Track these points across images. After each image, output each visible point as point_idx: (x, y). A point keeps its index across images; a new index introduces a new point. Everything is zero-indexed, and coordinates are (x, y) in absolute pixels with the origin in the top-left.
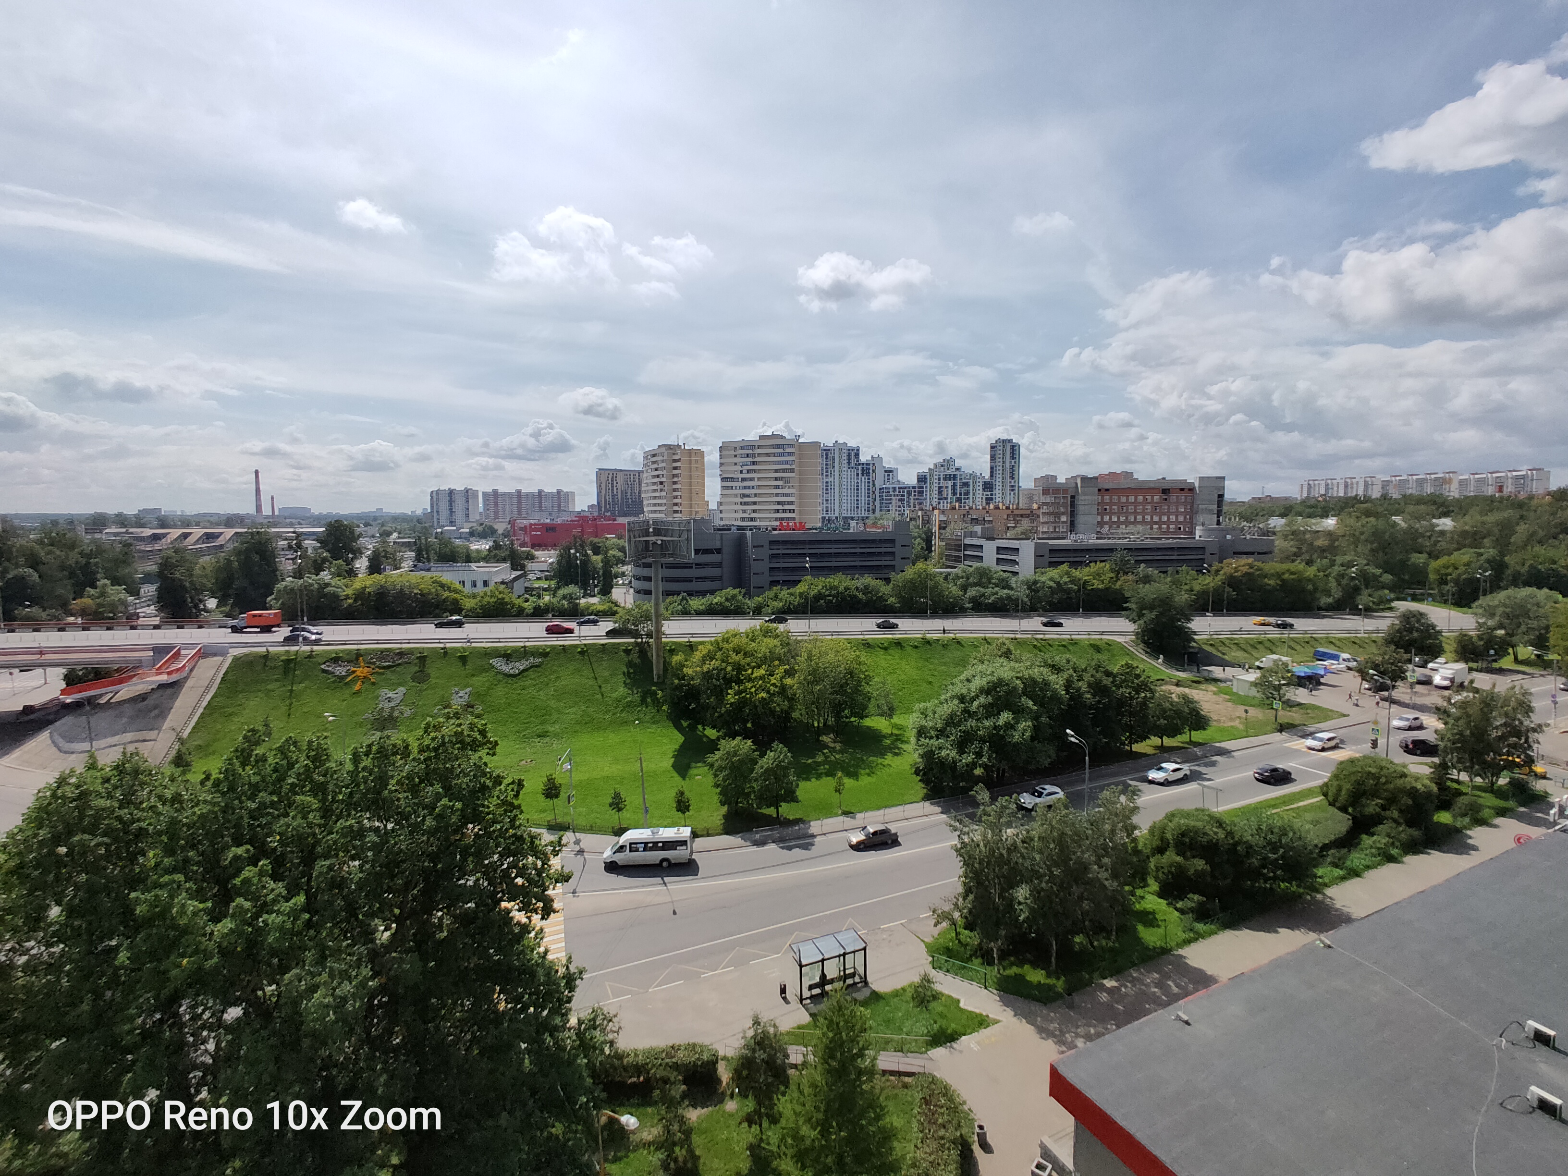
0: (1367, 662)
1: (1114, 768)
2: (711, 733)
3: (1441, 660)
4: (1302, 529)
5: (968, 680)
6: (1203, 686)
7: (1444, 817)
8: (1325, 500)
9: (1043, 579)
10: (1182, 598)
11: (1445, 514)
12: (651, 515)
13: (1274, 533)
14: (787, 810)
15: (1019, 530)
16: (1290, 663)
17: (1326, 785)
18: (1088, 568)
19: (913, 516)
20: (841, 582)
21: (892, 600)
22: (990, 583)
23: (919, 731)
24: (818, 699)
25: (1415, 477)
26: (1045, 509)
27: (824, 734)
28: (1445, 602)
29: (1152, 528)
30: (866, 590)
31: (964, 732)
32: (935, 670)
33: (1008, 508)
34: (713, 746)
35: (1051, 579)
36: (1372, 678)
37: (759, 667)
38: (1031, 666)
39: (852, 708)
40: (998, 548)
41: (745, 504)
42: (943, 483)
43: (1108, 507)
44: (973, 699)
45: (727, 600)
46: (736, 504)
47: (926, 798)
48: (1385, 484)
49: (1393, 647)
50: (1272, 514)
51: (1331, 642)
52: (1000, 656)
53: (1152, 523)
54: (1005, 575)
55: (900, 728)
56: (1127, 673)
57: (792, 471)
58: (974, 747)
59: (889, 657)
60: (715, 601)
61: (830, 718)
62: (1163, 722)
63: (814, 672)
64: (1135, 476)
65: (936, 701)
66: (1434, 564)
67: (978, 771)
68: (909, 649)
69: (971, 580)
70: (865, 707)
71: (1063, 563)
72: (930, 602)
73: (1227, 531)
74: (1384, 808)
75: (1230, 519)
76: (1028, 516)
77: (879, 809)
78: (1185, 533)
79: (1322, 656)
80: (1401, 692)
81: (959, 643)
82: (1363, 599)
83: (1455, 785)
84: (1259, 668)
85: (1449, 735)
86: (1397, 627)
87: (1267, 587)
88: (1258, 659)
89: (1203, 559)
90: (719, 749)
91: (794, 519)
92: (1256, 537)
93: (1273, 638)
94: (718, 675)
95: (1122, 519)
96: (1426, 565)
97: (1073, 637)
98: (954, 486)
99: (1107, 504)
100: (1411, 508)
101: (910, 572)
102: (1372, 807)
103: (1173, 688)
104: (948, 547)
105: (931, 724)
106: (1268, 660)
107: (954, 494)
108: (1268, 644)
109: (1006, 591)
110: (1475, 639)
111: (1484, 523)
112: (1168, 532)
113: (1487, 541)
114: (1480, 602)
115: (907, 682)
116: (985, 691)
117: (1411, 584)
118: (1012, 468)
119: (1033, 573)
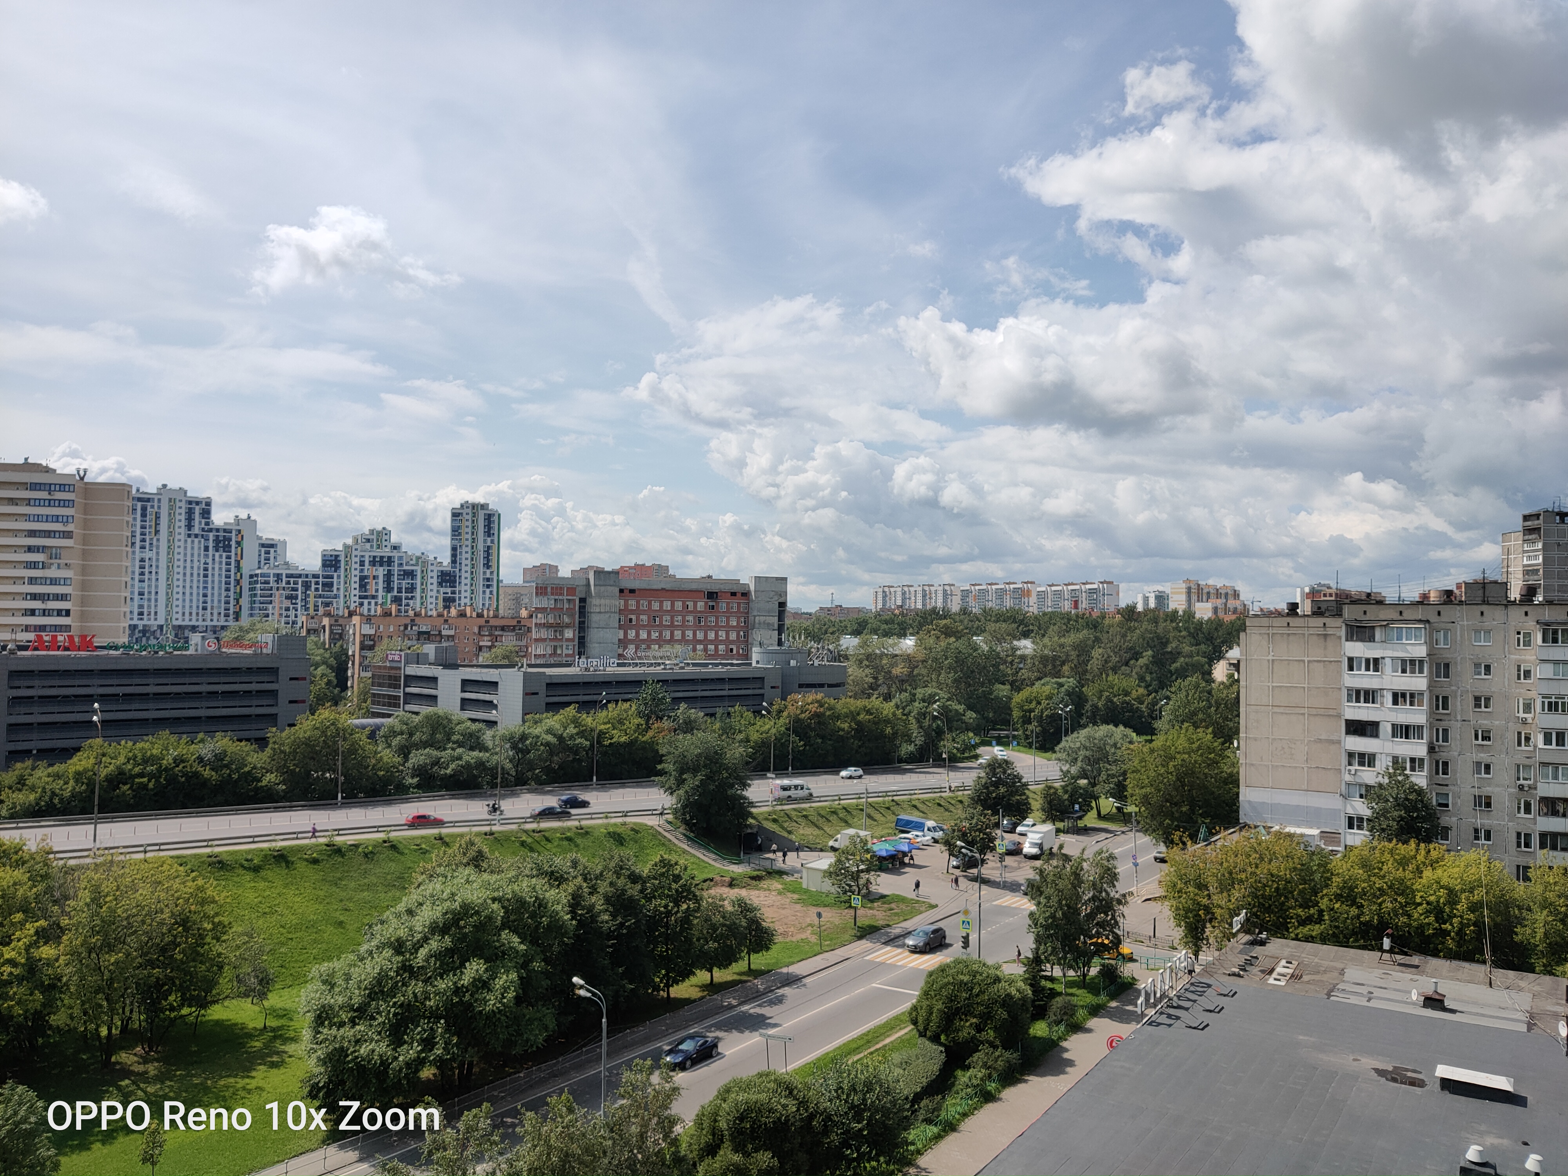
0: (954, 831)
1: (642, 1031)
3: (1029, 821)
4: (878, 651)
5: (410, 912)
6: (764, 884)
7: (1040, 1029)
8: (902, 614)
9: (537, 730)
10: (736, 752)
11: (1026, 635)
13: (846, 657)
15: (498, 651)
16: (869, 839)
17: (915, 1008)
18: (605, 713)
19: (314, 626)
20: (166, 748)
21: (270, 778)
22: (449, 740)
23: (319, 1017)
24: (111, 980)
25: (994, 587)
26: (540, 618)
27: (122, 1048)
28: (1030, 746)
29: (694, 650)
30: (219, 761)
31: (402, 1006)
32: (350, 899)
33: (480, 615)
35: (549, 731)
36: (960, 852)
38: (517, 877)
39: (183, 990)
40: (464, 681)
42: (368, 570)
43: (634, 617)
44: (418, 946)
47: (330, 1139)
48: (965, 594)
49: (980, 808)
50: (843, 631)
51: (915, 806)
52: (467, 865)
53: (696, 641)
54: (474, 727)
55: (285, 1014)
56: (663, 874)
57: (67, 535)
58: (419, 1031)
59: (262, 885)
61: (135, 1016)
62: (712, 945)
63: (108, 923)
64: (671, 572)
65: (352, 957)
66: (1018, 698)
67: (427, 1073)
68: (301, 866)
69: (417, 737)
70: (210, 984)
71: (568, 704)
72: (342, 779)
73: (791, 654)
74: (979, 1029)
75: (794, 638)
76: (514, 628)
78: (739, 656)
79: (904, 827)
80: (991, 868)
81: (394, 847)
82: (947, 746)
83: (1049, 985)
84: (834, 849)
85: (1041, 920)
86: (984, 781)
87: (841, 733)
88: (831, 837)
89: (763, 695)
91: (68, 628)
92: (825, 663)
93: (849, 805)
95: (655, 635)
96: (1010, 698)
97: (584, 823)
98: (388, 576)
99: (632, 612)
100: (991, 626)
101: (306, 726)
102: (966, 1029)
103: (725, 891)
104: (377, 680)
105: (340, 1000)
106: (843, 837)
107: (388, 589)
108: (842, 814)
109: (475, 753)
110: (1060, 792)
111: (1062, 646)
112: (716, 655)
113: (1066, 668)
114: (1063, 744)
115: (296, 928)
116: (438, 929)
117: (995, 723)
118: (488, 551)
119: (520, 721)
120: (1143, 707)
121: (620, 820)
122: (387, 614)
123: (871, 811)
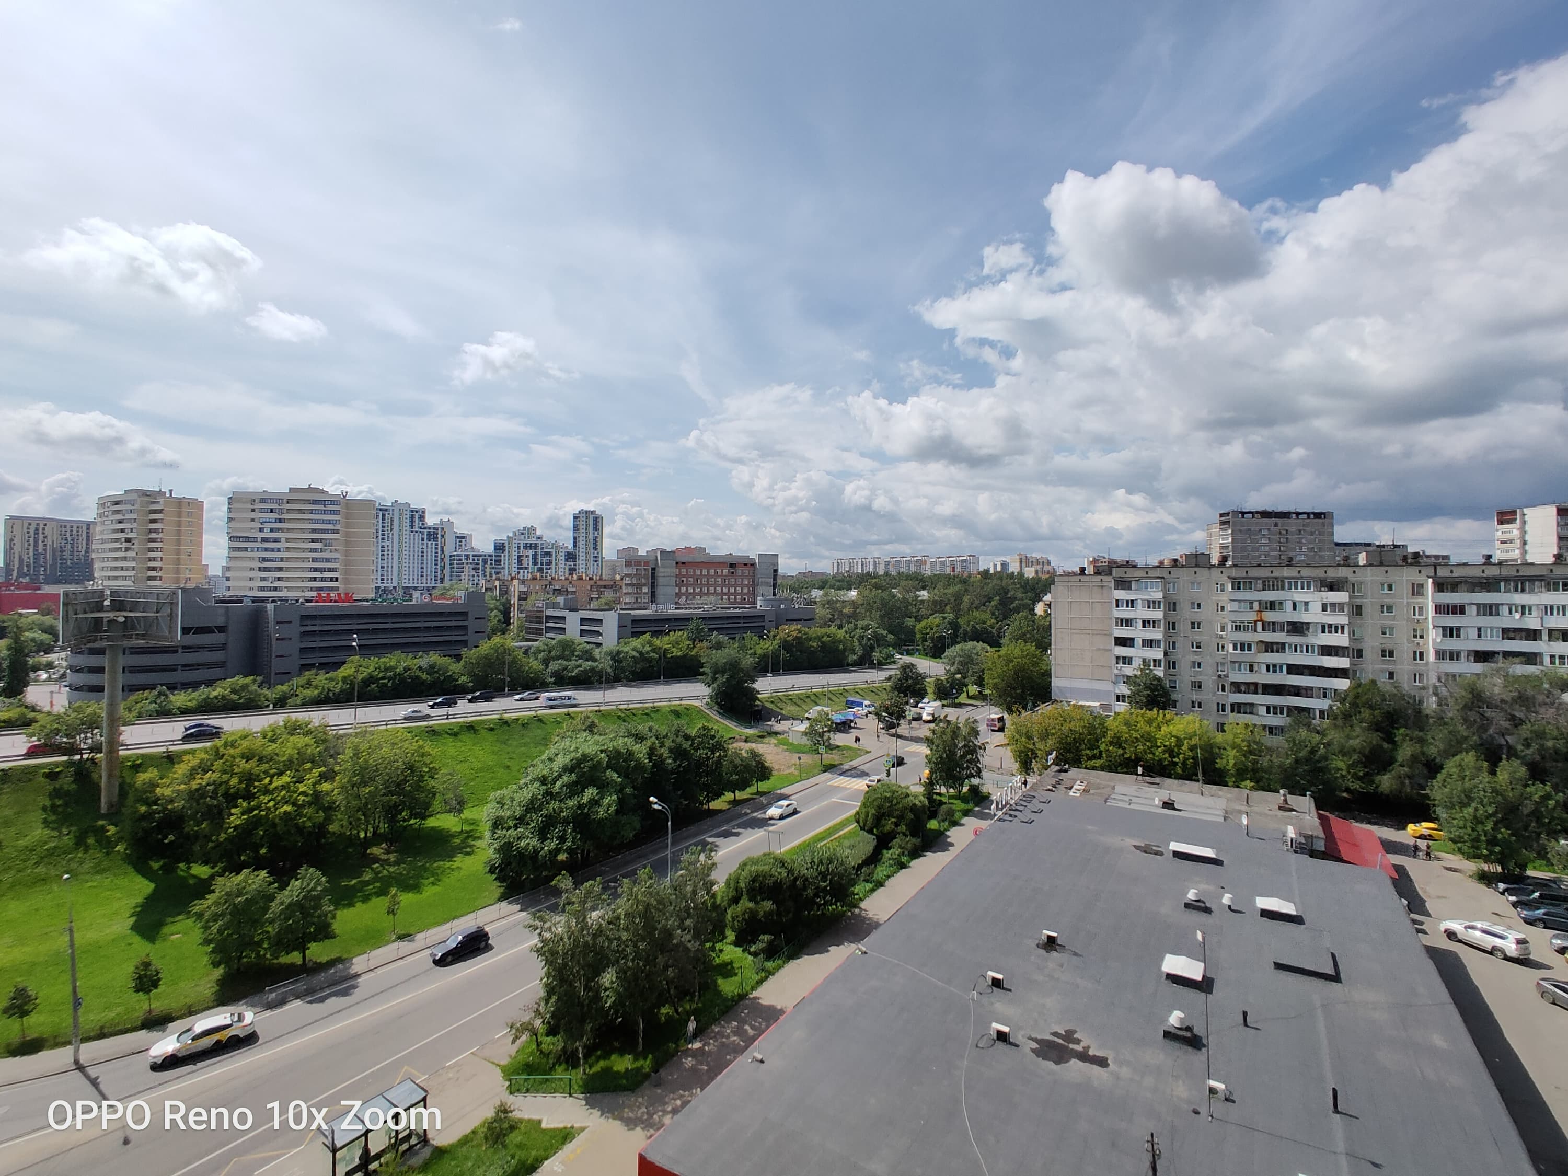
0: (881, 707)
1: (693, 829)
2: (201, 871)
3: (926, 700)
4: (834, 599)
5: (550, 760)
6: (766, 740)
7: (933, 825)
8: (849, 576)
9: (626, 649)
10: (748, 661)
11: (924, 588)
12: (107, 583)
13: (815, 603)
14: (317, 951)
15: (603, 601)
16: (830, 712)
17: (858, 813)
18: (667, 638)
19: (489, 586)
20: (399, 661)
21: (463, 679)
22: (573, 655)
23: (495, 823)
24: (366, 804)
25: (904, 559)
26: (628, 580)
27: (375, 845)
28: (926, 655)
29: (722, 599)
30: (431, 669)
31: (546, 816)
32: (514, 752)
33: (591, 579)
34: (203, 888)
35: (634, 649)
36: (885, 719)
37: (281, 774)
38: (615, 737)
39: (411, 809)
40: (582, 619)
41: (266, 569)
42: (522, 552)
43: (685, 579)
44: (554, 781)
45: (234, 691)
46: (252, 569)
47: (503, 898)
48: (887, 563)
49: (896, 693)
50: (813, 586)
51: (857, 692)
52: (585, 730)
53: (723, 594)
54: (589, 647)
55: (474, 823)
56: (704, 735)
57: (336, 532)
58: (557, 831)
59: (459, 744)
60: (215, 694)
61: (381, 825)
62: (735, 777)
63: (364, 769)
64: (707, 551)
65: (514, 787)
66: (919, 626)
67: (562, 857)
68: (483, 732)
69: (553, 653)
70: (427, 805)
71: (645, 632)
72: (508, 679)
73: (781, 601)
74: (897, 825)
75: (783, 591)
76: (612, 587)
77: (445, 921)
78: (749, 603)
79: (851, 704)
80: (903, 729)
81: (540, 720)
82: (876, 655)
83: (938, 798)
84: (808, 719)
85: (934, 760)
86: (899, 676)
87: (812, 649)
88: (807, 711)
89: (764, 626)
90: (213, 891)
91: (337, 589)
92: (802, 606)
93: (817, 692)
94: (215, 792)
95: (698, 590)
96: (914, 627)
97: (656, 704)
98: (535, 556)
99: (684, 576)
100: (903, 583)
101: (485, 647)
102: (889, 825)
103: (742, 745)
104: (529, 619)
105: (508, 813)
106: (814, 712)
107: (535, 563)
108: (813, 698)
109: (590, 663)
110: (945, 682)
111: (945, 594)
112: (735, 602)
113: (948, 608)
114: (946, 653)
115: (481, 770)
116: (567, 769)
117: (906, 641)
118: (595, 540)
119: (616, 643)
120: (994, 631)
121: (678, 703)
122: (535, 578)
123: (831, 696)
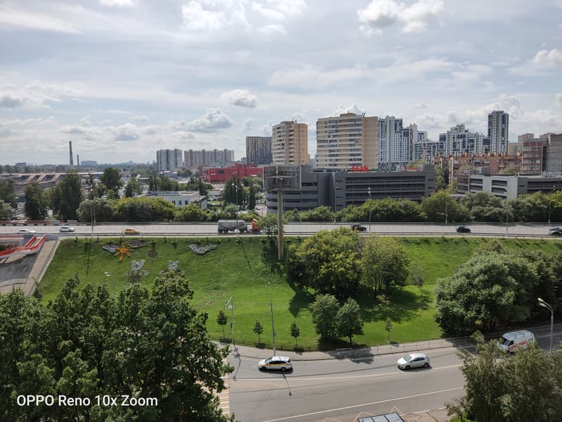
2: (311, 291)
5: (472, 265)
9: (523, 201)
12: (277, 164)
14: (356, 339)
15: (507, 169)
18: (555, 195)
19: (437, 161)
20: (390, 202)
21: (422, 214)
22: (487, 203)
23: (439, 296)
24: (375, 274)
26: (525, 156)
27: (379, 294)
30: (406, 207)
31: (469, 297)
32: (450, 257)
33: (500, 155)
34: (312, 298)
35: (529, 201)
37: (339, 253)
38: (515, 257)
39: (396, 280)
40: (493, 181)
41: (332, 156)
42: (456, 140)
45: (321, 213)
46: (326, 156)
47: (444, 337)
52: (494, 250)
54: (497, 198)
55: (427, 293)
57: (360, 135)
58: (475, 307)
59: (420, 249)
60: (314, 213)
61: (382, 285)
63: (374, 256)
65: (451, 277)
67: (478, 322)
68: (433, 244)
69: (475, 201)
70: (404, 279)
71: (537, 191)
72: (447, 216)
76: (513, 160)
77: (413, 341)
81: (466, 241)
90: (315, 301)
91: (361, 164)
94: (315, 257)
98: (464, 142)
101: (434, 196)
104: (460, 180)
105: (447, 291)
107: (464, 147)
109: (498, 209)
115: (432, 265)
116: (481, 272)
118: (503, 129)
119: (516, 197)
122: (463, 156)
